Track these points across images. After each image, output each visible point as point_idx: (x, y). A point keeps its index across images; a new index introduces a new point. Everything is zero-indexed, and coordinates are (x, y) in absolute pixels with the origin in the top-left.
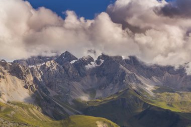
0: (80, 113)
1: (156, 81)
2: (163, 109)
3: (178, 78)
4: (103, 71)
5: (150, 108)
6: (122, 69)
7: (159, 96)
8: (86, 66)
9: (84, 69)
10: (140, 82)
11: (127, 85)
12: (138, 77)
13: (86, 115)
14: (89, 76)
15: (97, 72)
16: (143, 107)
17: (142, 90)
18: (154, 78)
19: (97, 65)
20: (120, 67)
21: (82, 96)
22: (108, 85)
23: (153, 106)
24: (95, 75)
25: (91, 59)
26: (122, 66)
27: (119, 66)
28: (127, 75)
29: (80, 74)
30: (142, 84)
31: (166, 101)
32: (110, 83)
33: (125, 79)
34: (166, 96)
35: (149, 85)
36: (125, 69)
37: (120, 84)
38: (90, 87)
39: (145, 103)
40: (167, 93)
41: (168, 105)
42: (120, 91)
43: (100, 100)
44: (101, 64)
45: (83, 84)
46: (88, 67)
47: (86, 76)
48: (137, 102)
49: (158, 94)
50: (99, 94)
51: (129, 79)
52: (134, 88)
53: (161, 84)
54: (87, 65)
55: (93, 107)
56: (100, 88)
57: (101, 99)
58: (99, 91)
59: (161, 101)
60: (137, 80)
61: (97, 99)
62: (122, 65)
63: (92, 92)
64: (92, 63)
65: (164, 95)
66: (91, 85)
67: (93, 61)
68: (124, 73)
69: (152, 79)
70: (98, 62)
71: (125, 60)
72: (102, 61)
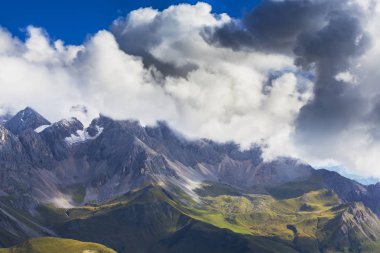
0: (50, 232)
1: (205, 173)
2: (218, 228)
3: (249, 168)
4: (102, 150)
5: (191, 225)
6: (140, 147)
7: (211, 202)
8: (67, 139)
9: (63, 144)
10: (173, 173)
11: (149, 178)
12: (169, 162)
13: (63, 237)
14: (71, 159)
15: (89, 150)
16: (178, 224)
17: (177, 190)
18: (201, 166)
19: (89, 137)
20: (135, 143)
21: (58, 197)
22: (109, 178)
23: (198, 221)
24: (85, 157)
25: (77, 125)
26: (138, 141)
27: (134, 140)
28: (148, 159)
29: (54, 154)
30: (178, 178)
31: (224, 211)
32: (115, 173)
33: (144, 167)
34: (223, 203)
35: (192, 179)
36: (145, 146)
37: (133, 176)
38: (74, 181)
39: (182, 215)
40: (226, 197)
41: (227, 219)
42: (135, 190)
43: (92, 208)
44: (98, 135)
45: (59, 175)
46: (71, 139)
47: (66, 158)
48: (166, 214)
49: (209, 198)
50: (91, 195)
51: (153, 167)
52: (161, 184)
53: (216, 178)
54: (69, 136)
55: (78, 221)
56: (94, 183)
57: (95, 206)
58: (92, 189)
59: (214, 212)
60: (168, 169)
61: (86, 205)
62: (139, 137)
63: (77, 191)
64: (79, 132)
65: (220, 200)
66: (75, 177)
67: (82, 129)
68: (142, 155)
69: (198, 168)
70: (91, 131)
71: (147, 128)
72: (100, 130)
